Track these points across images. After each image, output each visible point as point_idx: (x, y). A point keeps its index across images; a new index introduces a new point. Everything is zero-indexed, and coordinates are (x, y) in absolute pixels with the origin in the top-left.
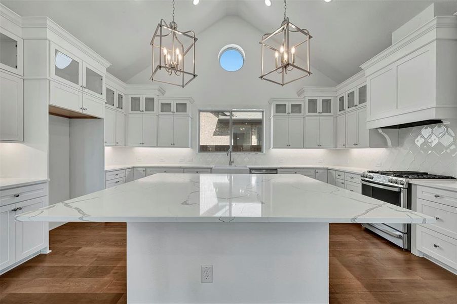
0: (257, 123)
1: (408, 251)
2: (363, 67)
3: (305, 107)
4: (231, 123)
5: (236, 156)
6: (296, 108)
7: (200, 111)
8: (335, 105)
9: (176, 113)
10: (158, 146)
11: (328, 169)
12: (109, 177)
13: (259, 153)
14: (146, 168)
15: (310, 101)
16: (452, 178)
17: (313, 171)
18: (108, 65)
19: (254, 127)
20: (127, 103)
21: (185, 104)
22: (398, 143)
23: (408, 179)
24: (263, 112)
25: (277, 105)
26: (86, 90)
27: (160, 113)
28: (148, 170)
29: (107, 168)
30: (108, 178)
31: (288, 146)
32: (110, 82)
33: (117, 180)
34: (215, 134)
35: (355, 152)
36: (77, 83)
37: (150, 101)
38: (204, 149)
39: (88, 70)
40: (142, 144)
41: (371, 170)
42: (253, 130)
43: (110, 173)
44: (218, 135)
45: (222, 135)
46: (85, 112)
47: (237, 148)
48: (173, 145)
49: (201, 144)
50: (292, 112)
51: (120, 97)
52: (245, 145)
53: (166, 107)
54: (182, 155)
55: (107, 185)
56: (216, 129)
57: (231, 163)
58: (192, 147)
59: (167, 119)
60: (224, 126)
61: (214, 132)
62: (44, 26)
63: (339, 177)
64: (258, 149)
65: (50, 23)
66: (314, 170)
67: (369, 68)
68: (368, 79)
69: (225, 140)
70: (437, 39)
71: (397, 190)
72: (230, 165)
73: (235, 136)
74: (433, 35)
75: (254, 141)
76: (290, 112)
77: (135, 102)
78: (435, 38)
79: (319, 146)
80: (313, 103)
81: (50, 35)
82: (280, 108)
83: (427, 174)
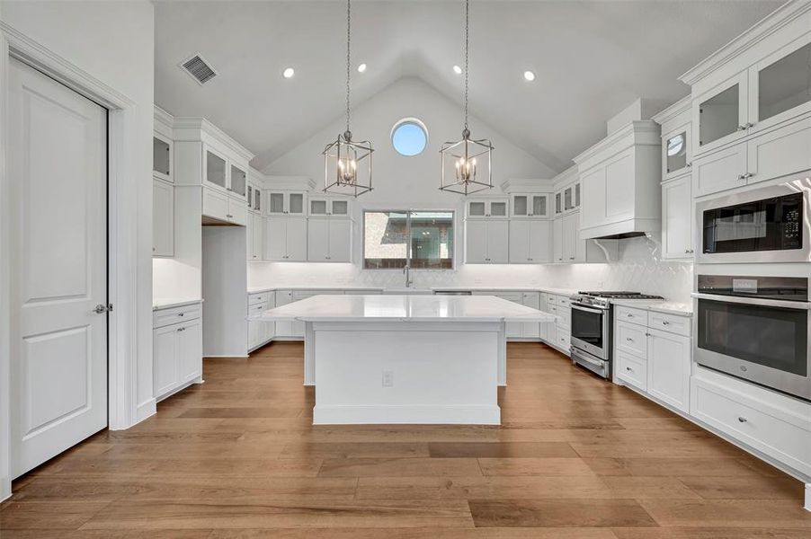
0: (446, 225)
1: (609, 379)
2: (576, 160)
3: (511, 206)
4: (408, 224)
5: (416, 274)
6: (499, 208)
7: (364, 211)
8: (550, 204)
9: (332, 215)
10: (307, 261)
11: (540, 292)
12: (252, 300)
13: (448, 270)
14: (293, 290)
15: (517, 198)
16: (659, 298)
17: (520, 295)
18: (251, 157)
19: (443, 230)
20: (266, 201)
21: (346, 202)
22: (618, 258)
23: (609, 299)
24: (453, 212)
25: (471, 204)
26: (232, 193)
27: (310, 214)
28: (296, 293)
29: (250, 289)
30: (251, 302)
31: (488, 261)
32: (253, 179)
33: (259, 306)
34: (384, 241)
35: (577, 268)
36: (223, 186)
37: (296, 198)
38: (369, 264)
39: (234, 168)
40: (286, 259)
41: (582, 291)
42: (443, 235)
43: (254, 296)
44: (389, 242)
45: (394, 243)
46: (231, 220)
47: (418, 262)
48: (328, 260)
49: (366, 257)
50: (492, 214)
51: (258, 193)
52: (431, 257)
53: (318, 206)
54: (341, 272)
55: (250, 311)
56: (386, 232)
57: (408, 283)
58: (354, 262)
59: (319, 224)
60: (396, 228)
61: (383, 239)
62: (199, 127)
63: (550, 302)
64: (447, 264)
65: (205, 123)
66: (521, 293)
67: (584, 162)
68: (581, 176)
69: (400, 251)
70: (636, 144)
71: (600, 312)
72: (408, 286)
73: (416, 244)
74: (631, 139)
75: (444, 253)
76: (490, 213)
77: (276, 199)
78: (633, 142)
79: (530, 261)
80: (521, 200)
81: (204, 136)
82: (477, 208)
83: (639, 294)
